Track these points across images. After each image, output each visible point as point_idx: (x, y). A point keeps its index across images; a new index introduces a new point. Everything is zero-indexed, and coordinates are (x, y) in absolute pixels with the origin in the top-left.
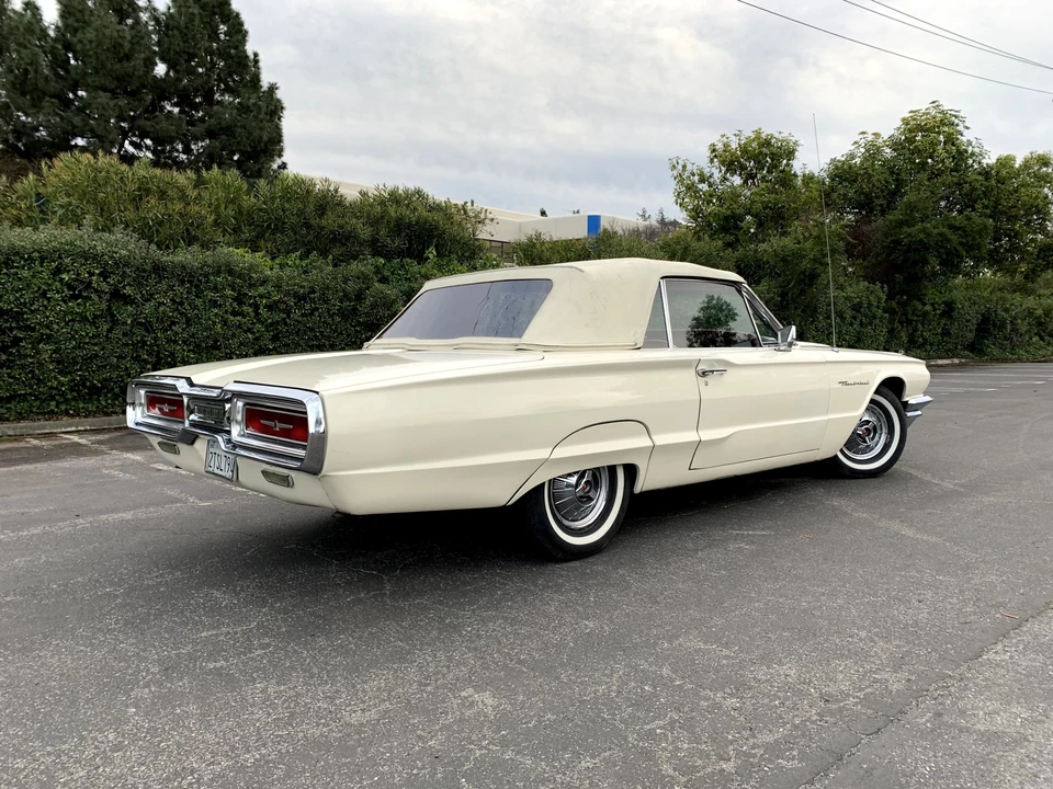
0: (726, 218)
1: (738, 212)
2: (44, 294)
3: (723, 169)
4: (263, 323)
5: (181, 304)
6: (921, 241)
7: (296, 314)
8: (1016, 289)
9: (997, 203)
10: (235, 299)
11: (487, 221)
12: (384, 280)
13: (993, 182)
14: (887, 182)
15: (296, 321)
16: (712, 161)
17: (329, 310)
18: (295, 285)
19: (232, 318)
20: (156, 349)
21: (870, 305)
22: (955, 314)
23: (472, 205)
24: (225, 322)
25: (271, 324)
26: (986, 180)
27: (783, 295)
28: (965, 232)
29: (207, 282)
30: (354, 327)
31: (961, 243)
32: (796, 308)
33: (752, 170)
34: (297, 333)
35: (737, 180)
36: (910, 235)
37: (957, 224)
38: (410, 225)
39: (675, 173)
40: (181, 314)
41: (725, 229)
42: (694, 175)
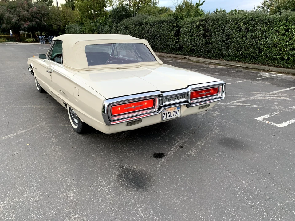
2: (233, 30)
19: (281, 37)
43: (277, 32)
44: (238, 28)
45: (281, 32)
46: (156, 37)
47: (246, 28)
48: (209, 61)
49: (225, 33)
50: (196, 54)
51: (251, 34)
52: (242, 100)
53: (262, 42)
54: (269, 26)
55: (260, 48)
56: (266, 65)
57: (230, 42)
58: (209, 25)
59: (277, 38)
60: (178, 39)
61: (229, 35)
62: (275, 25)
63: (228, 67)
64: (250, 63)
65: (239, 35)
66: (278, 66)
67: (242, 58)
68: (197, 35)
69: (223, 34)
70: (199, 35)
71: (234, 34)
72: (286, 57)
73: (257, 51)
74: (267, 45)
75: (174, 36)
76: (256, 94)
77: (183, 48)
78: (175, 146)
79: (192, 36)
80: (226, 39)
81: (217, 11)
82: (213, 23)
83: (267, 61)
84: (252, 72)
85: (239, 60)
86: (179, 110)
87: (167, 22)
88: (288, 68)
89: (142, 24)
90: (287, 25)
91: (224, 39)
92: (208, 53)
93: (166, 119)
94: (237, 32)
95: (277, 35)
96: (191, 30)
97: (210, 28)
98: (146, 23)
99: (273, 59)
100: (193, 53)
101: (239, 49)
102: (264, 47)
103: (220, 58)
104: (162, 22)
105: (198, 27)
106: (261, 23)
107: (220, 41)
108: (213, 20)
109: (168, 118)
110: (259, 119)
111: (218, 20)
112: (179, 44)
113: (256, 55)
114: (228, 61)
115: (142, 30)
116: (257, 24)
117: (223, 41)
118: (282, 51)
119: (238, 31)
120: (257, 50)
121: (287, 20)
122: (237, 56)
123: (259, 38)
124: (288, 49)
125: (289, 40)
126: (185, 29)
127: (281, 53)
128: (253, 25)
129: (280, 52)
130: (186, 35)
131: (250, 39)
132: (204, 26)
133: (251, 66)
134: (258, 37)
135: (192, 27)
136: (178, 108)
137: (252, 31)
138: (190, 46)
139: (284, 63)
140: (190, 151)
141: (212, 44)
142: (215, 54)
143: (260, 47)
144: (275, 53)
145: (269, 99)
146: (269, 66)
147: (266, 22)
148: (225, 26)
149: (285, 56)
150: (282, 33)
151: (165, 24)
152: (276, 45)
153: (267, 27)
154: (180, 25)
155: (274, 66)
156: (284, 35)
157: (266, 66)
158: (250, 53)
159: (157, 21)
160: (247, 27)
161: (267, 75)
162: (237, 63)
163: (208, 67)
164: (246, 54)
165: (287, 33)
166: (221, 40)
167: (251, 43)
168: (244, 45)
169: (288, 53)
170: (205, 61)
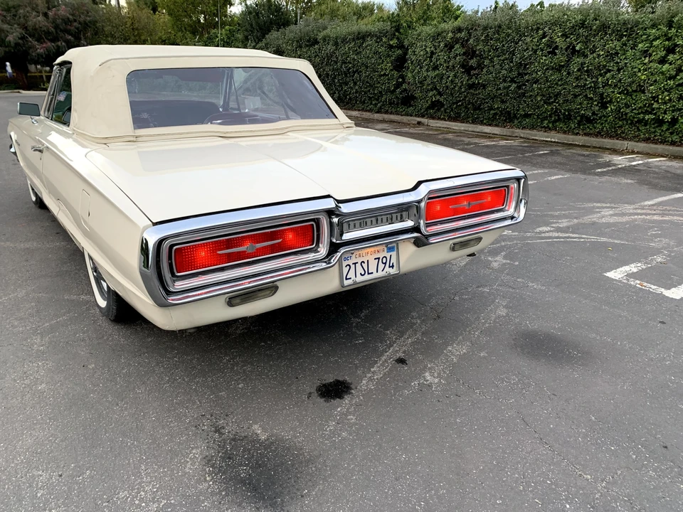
2: (535, 52)
19: (656, 66)
24: (649, 70)
43: (645, 53)
44: (549, 46)
45: (657, 54)
46: (349, 73)
47: (569, 47)
48: (478, 130)
49: (516, 59)
50: (446, 112)
51: (580, 60)
52: (564, 223)
53: (607, 79)
54: (625, 39)
55: (602, 95)
56: (618, 137)
57: (528, 81)
58: (478, 40)
59: (645, 70)
60: (403, 77)
61: (526, 65)
62: (642, 36)
63: (525, 142)
64: (577, 134)
65: (551, 63)
66: (647, 140)
67: (559, 120)
68: (448, 67)
69: (512, 62)
70: (453, 66)
71: (539, 63)
72: (668, 117)
73: (595, 103)
74: (620, 88)
75: (391, 70)
76: (598, 208)
77: (413, 98)
78: (383, 358)
79: (436, 68)
80: (519, 74)
81: (496, 7)
82: (488, 35)
83: (621, 127)
84: (584, 155)
85: (551, 125)
86: (394, 254)
87: (376, 36)
88: (673, 143)
89: (316, 42)
90: (670, 35)
91: (515, 74)
92: (475, 109)
93: (355, 283)
94: (546, 56)
95: (647, 61)
96: (432, 53)
97: (478, 48)
98: (324, 39)
99: (636, 122)
100: (439, 110)
101: (551, 97)
102: (614, 92)
103: (505, 120)
104: (361, 37)
105: (450, 47)
106: (606, 34)
107: (505, 81)
108: (485, 28)
109: (360, 279)
110: (616, 274)
111: (500, 27)
112: (405, 90)
113: (594, 113)
114: (524, 128)
115: (315, 57)
116: (595, 36)
117: (512, 81)
118: (657, 101)
119: (549, 53)
120: (596, 100)
121: (670, 25)
122: (547, 117)
123: (601, 71)
124: (674, 96)
125: (677, 75)
126: (418, 52)
127: (655, 105)
128: (586, 39)
129: (653, 104)
130: (421, 68)
131: (579, 73)
132: (464, 43)
133: (580, 139)
134: (598, 68)
135: (435, 46)
136: (390, 250)
137: (584, 52)
138: (431, 94)
139: (662, 131)
140: (427, 374)
141: (484, 86)
142: (492, 112)
143: (603, 93)
144: (640, 108)
145: (636, 220)
146: (624, 139)
147: (618, 31)
148: (517, 43)
149: (665, 113)
150: (659, 56)
151: (369, 41)
152: (643, 86)
153: (619, 44)
154: (406, 43)
155: (636, 138)
156: (663, 61)
157: (617, 139)
158: (579, 109)
159: (349, 34)
160: (571, 43)
161: (621, 162)
162: (546, 134)
163: (475, 143)
164: (569, 110)
165: (671, 57)
166: (506, 77)
167: (582, 83)
168: (564, 89)
169: (674, 106)
170: (467, 129)
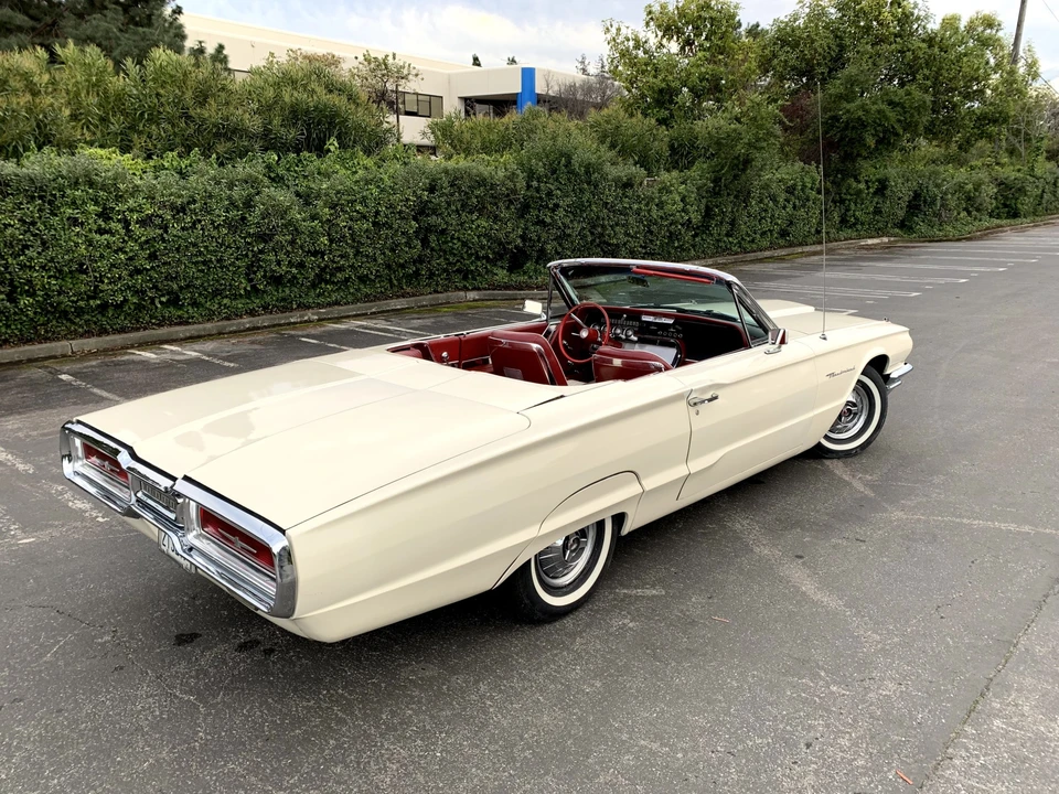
0: (661, 91)
1: (673, 85)
3: (660, 34)
4: (136, 241)
5: (33, 223)
6: (859, 118)
7: (175, 229)
8: (949, 160)
9: (938, 73)
10: (99, 215)
11: (410, 77)
12: (277, 180)
13: (936, 50)
14: (829, 48)
15: (175, 236)
16: (647, 24)
17: (213, 222)
18: (171, 195)
19: (98, 237)
20: (8, 276)
21: (804, 186)
22: (888, 192)
23: (394, 58)
24: (90, 243)
25: (147, 242)
26: (929, 47)
27: (716, 181)
28: (904, 108)
29: (63, 196)
30: (245, 238)
31: (899, 121)
32: (728, 195)
33: (689, 36)
34: (178, 250)
35: (674, 46)
36: (848, 111)
37: (897, 99)
38: (307, 112)
39: (609, 36)
40: (35, 235)
41: (659, 103)
42: (628, 40)
43: (74, 222)
54: (39, 201)
72: (118, 299)
74: (49, 270)
88: (123, 330)
124: (122, 273)
127: (102, 287)
129: (99, 286)
139: (108, 317)
149: (115, 295)
152: (82, 264)
